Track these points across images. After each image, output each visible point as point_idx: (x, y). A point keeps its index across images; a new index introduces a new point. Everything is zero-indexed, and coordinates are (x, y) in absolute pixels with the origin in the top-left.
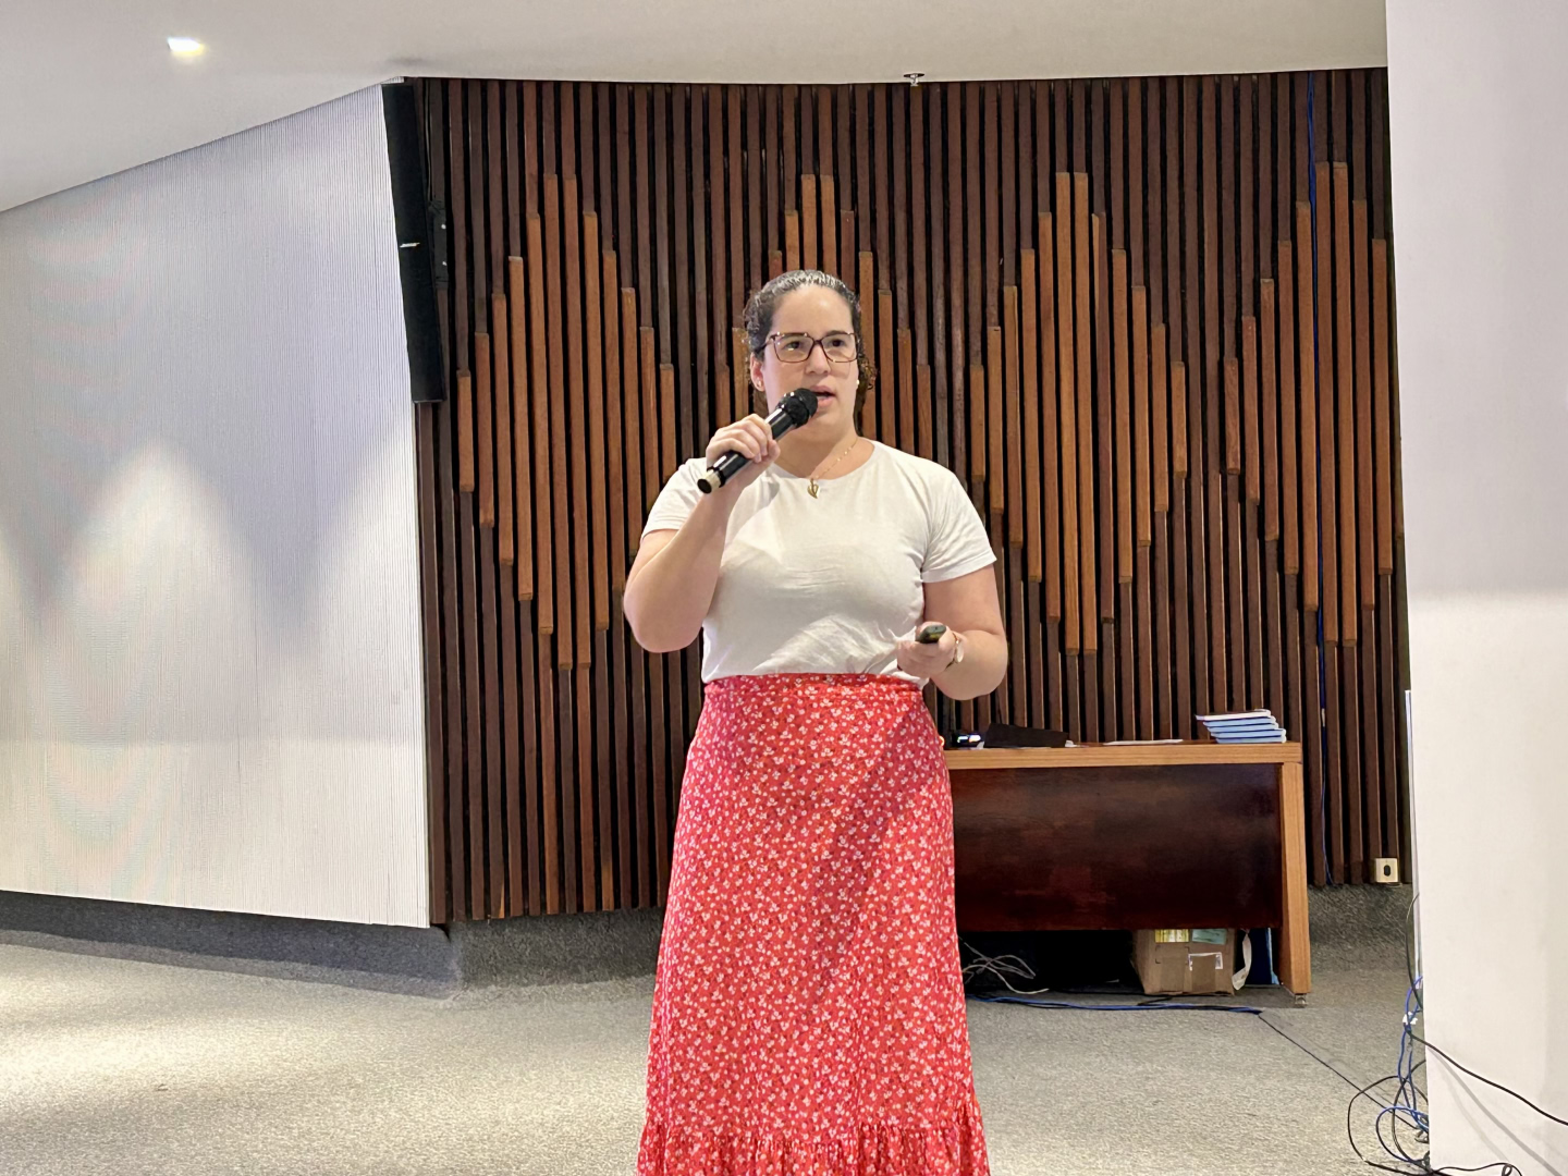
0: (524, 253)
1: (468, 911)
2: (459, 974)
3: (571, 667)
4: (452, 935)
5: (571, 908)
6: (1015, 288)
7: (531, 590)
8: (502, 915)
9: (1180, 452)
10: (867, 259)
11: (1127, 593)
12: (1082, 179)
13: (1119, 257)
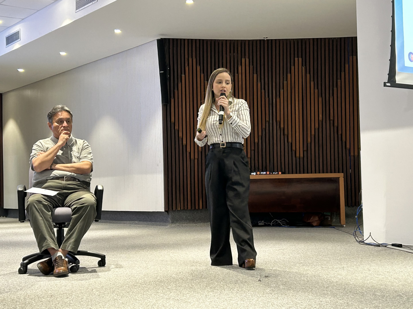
0: (185, 74)
1: (172, 209)
2: (170, 221)
3: (193, 159)
4: (169, 213)
5: (193, 208)
6: (286, 82)
7: (185, 143)
8: (179, 209)
9: (321, 116)
10: (255, 75)
11: (309, 145)
12: (300, 59)
13: (308, 75)
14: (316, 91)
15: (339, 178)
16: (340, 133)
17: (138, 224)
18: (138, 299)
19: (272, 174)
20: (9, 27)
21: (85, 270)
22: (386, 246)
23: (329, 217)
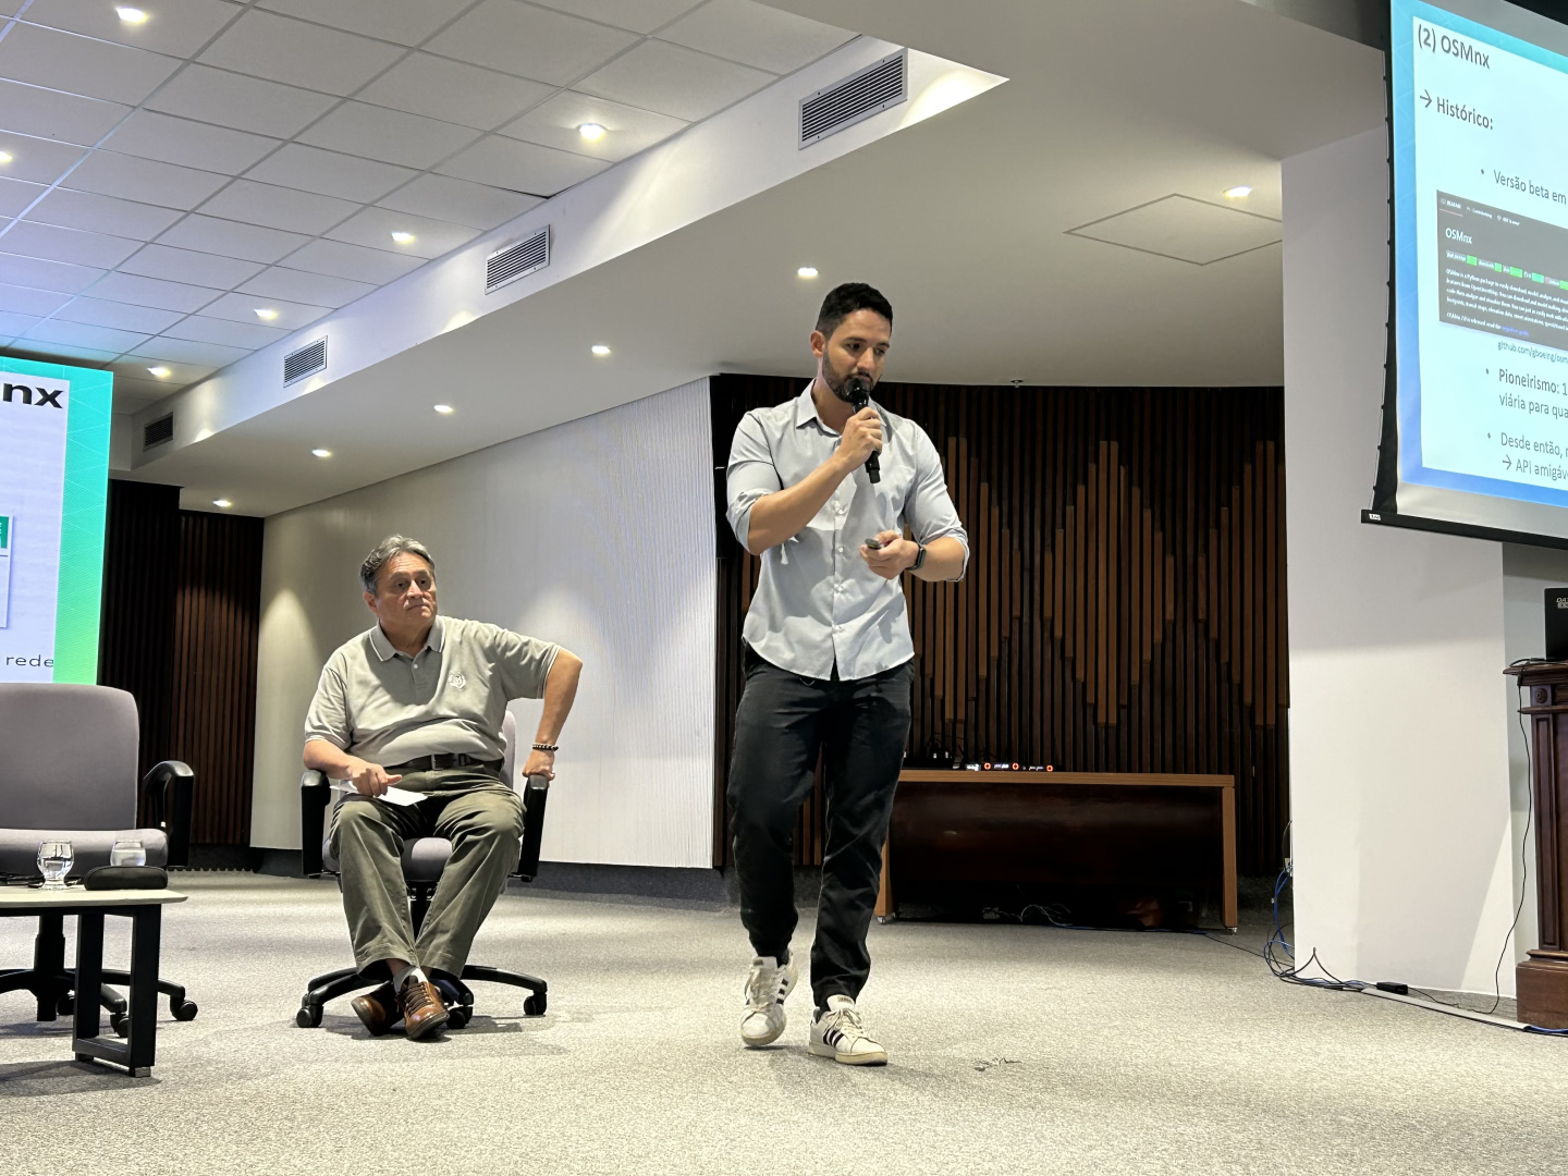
2: (728, 898)
4: (725, 874)
6: (1073, 507)
10: (984, 487)
11: (1135, 692)
12: (1115, 446)
13: (1136, 491)
14: (1158, 536)
15: (1221, 788)
16: (1225, 658)
17: (636, 904)
18: (644, 1106)
19: (1027, 770)
20: (294, 331)
21: (488, 1025)
22: (1359, 990)
23: (1190, 903)
